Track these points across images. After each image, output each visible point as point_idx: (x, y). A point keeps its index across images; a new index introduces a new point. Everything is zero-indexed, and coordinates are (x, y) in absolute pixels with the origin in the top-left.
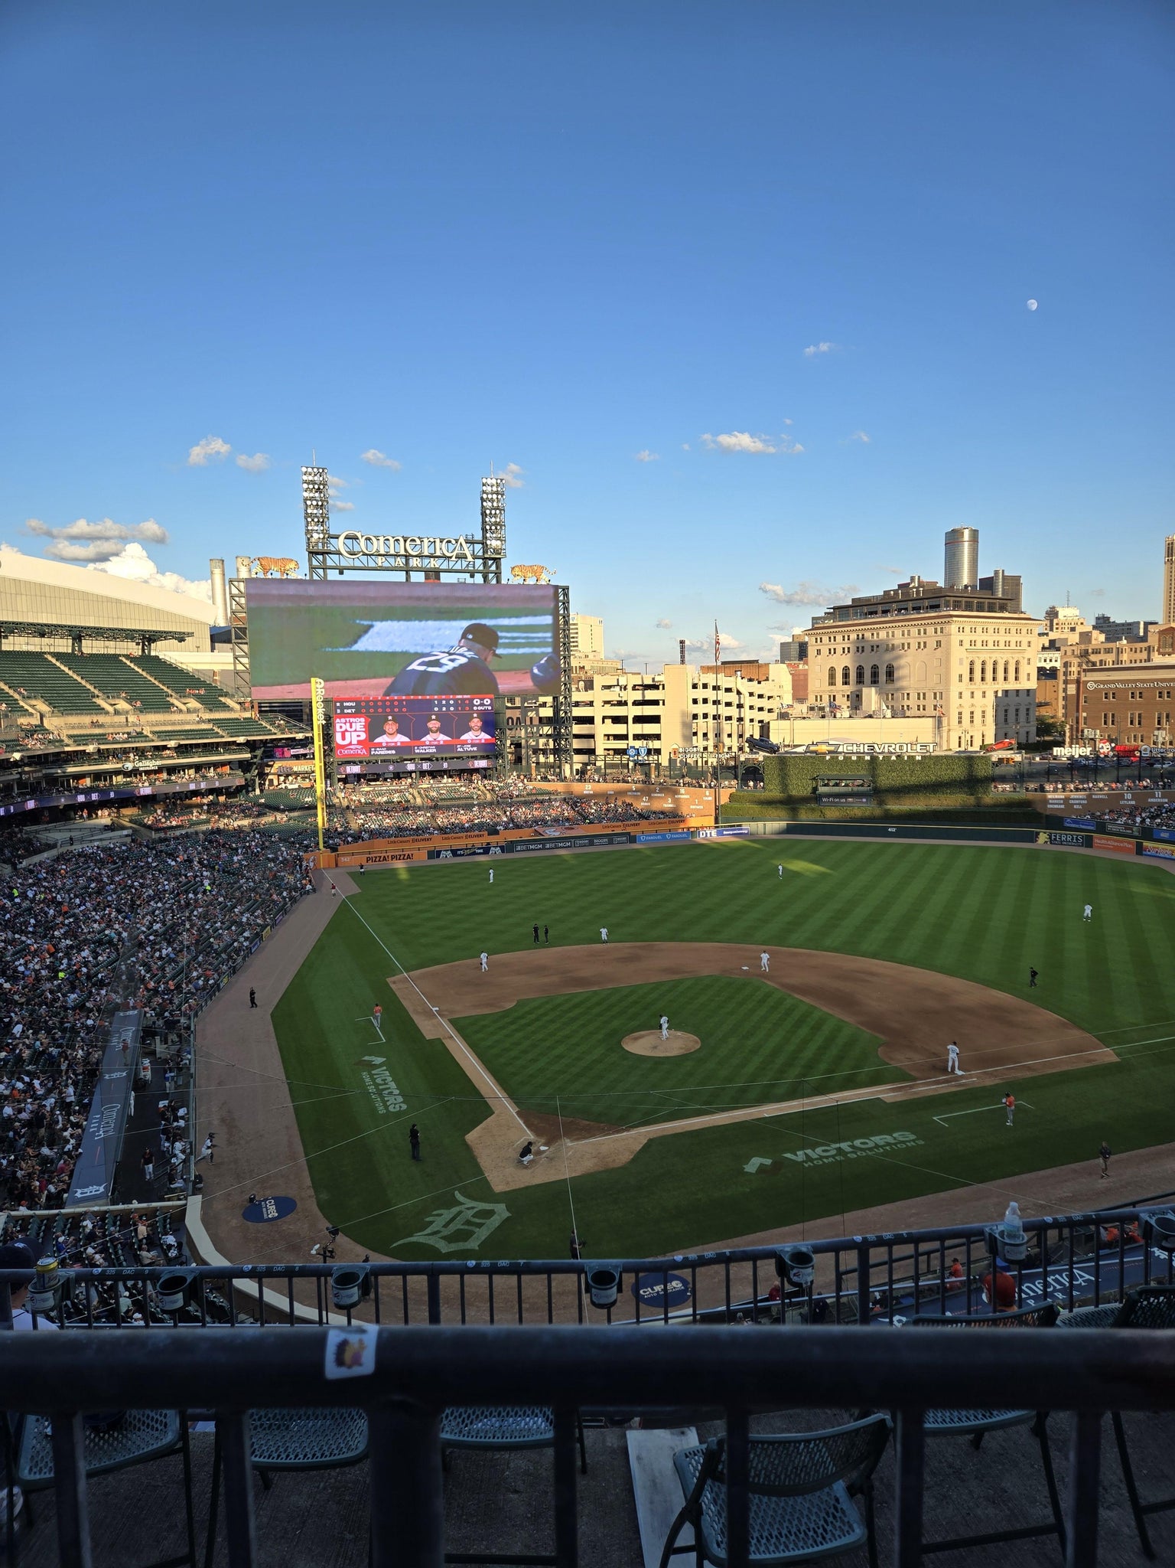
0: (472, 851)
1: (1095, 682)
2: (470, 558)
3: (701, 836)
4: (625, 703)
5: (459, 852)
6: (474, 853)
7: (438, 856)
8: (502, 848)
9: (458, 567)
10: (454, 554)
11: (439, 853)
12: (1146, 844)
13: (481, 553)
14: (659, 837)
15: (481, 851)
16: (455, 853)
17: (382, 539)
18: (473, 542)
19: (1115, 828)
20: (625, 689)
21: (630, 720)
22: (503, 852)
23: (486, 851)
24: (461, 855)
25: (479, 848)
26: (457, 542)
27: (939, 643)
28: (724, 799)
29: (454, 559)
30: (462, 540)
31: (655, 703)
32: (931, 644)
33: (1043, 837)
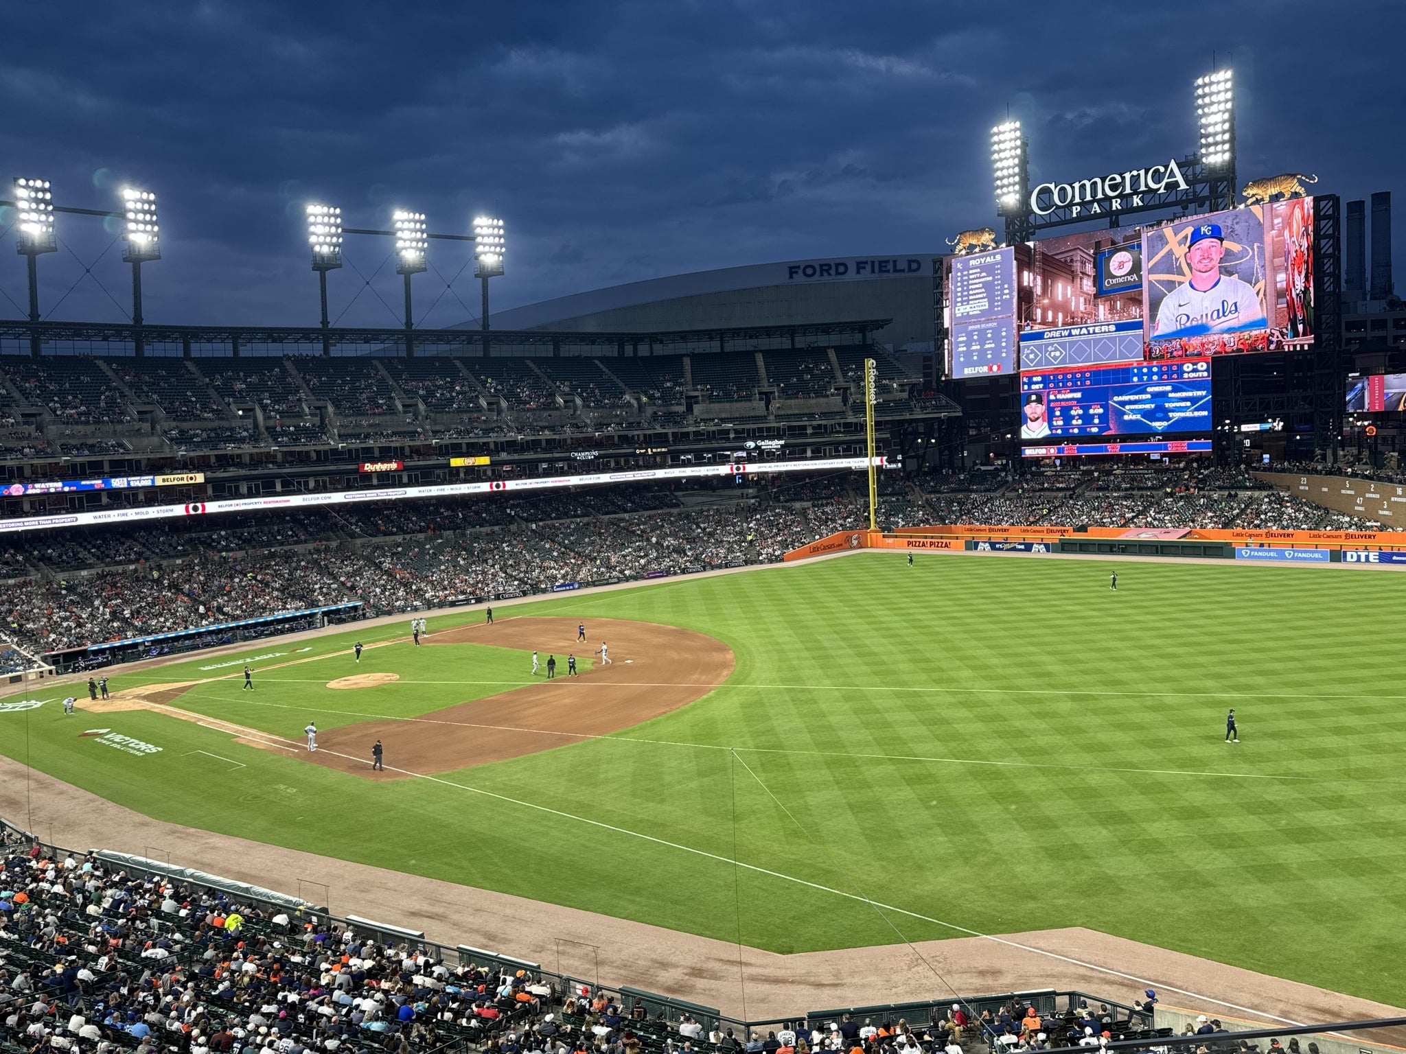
0: (1012, 546)
2: (1184, 185)
3: (1349, 559)
5: (997, 546)
6: (1014, 549)
7: (976, 548)
8: (1047, 546)
10: (1163, 184)
11: (976, 545)
14: (1272, 554)
15: (1022, 547)
16: (993, 546)
17: (1077, 185)
22: (1048, 550)
23: (1028, 547)
24: (1002, 549)
25: (1020, 544)
29: (1162, 191)
30: (1172, 165)
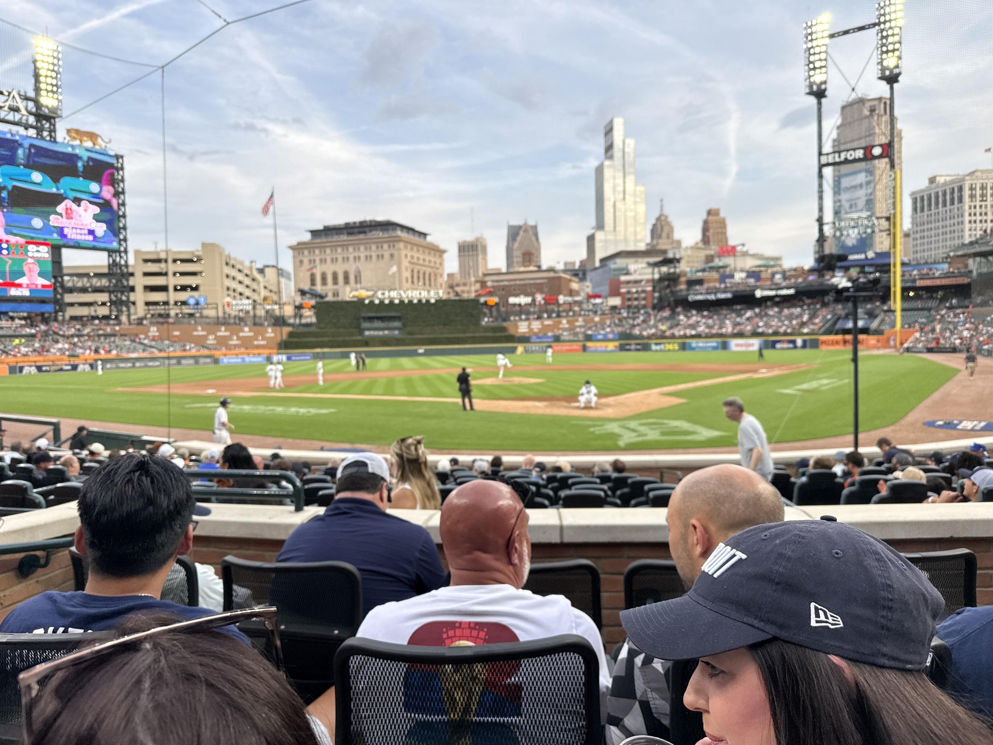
0: (59, 367)
1: (493, 281)
2: (24, 112)
3: (275, 360)
4: (166, 274)
5: (44, 368)
6: (61, 370)
7: (21, 371)
8: (91, 365)
9: (10, 117)
10: (7, 104)
11: (21, 369)
12: (589, 344)
13: (34, 110)
15: (69, 367)
16: (39, 369)
18: (27, 99)
19: (567, 338)
20: (166, 261)
21: (171, 289)
23: (75, 367)
25: (66, 366)
26: (9, 94)
27: (392, 256)
28: (285, 337)
29: (6, 108)
30: (15, 93)
31: (194, 274)
32: (387, 255)
33: (520, 349)
